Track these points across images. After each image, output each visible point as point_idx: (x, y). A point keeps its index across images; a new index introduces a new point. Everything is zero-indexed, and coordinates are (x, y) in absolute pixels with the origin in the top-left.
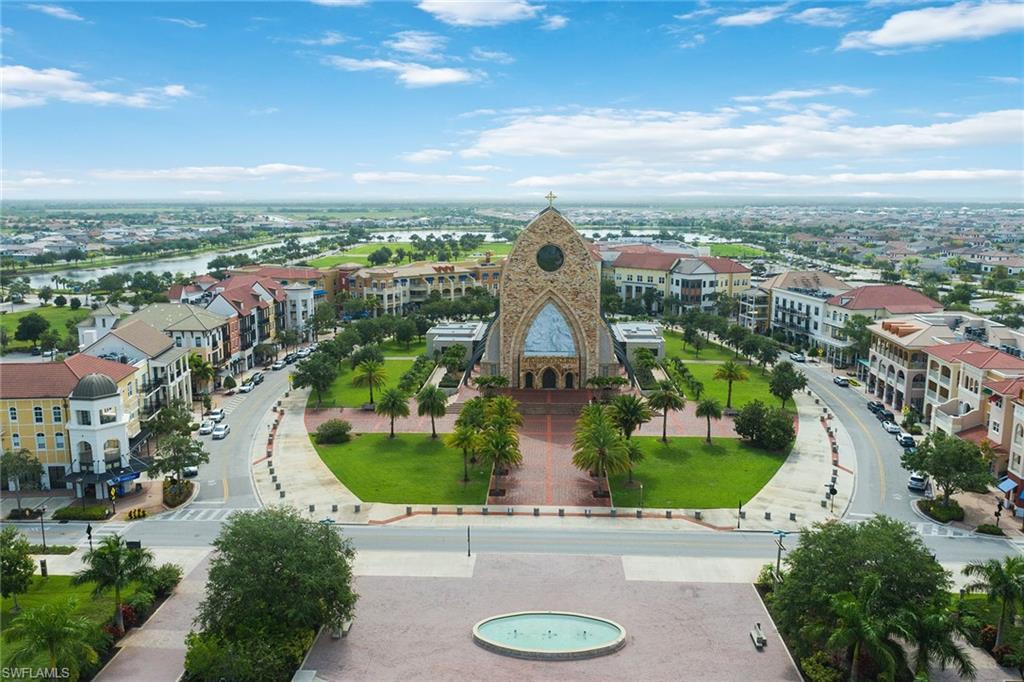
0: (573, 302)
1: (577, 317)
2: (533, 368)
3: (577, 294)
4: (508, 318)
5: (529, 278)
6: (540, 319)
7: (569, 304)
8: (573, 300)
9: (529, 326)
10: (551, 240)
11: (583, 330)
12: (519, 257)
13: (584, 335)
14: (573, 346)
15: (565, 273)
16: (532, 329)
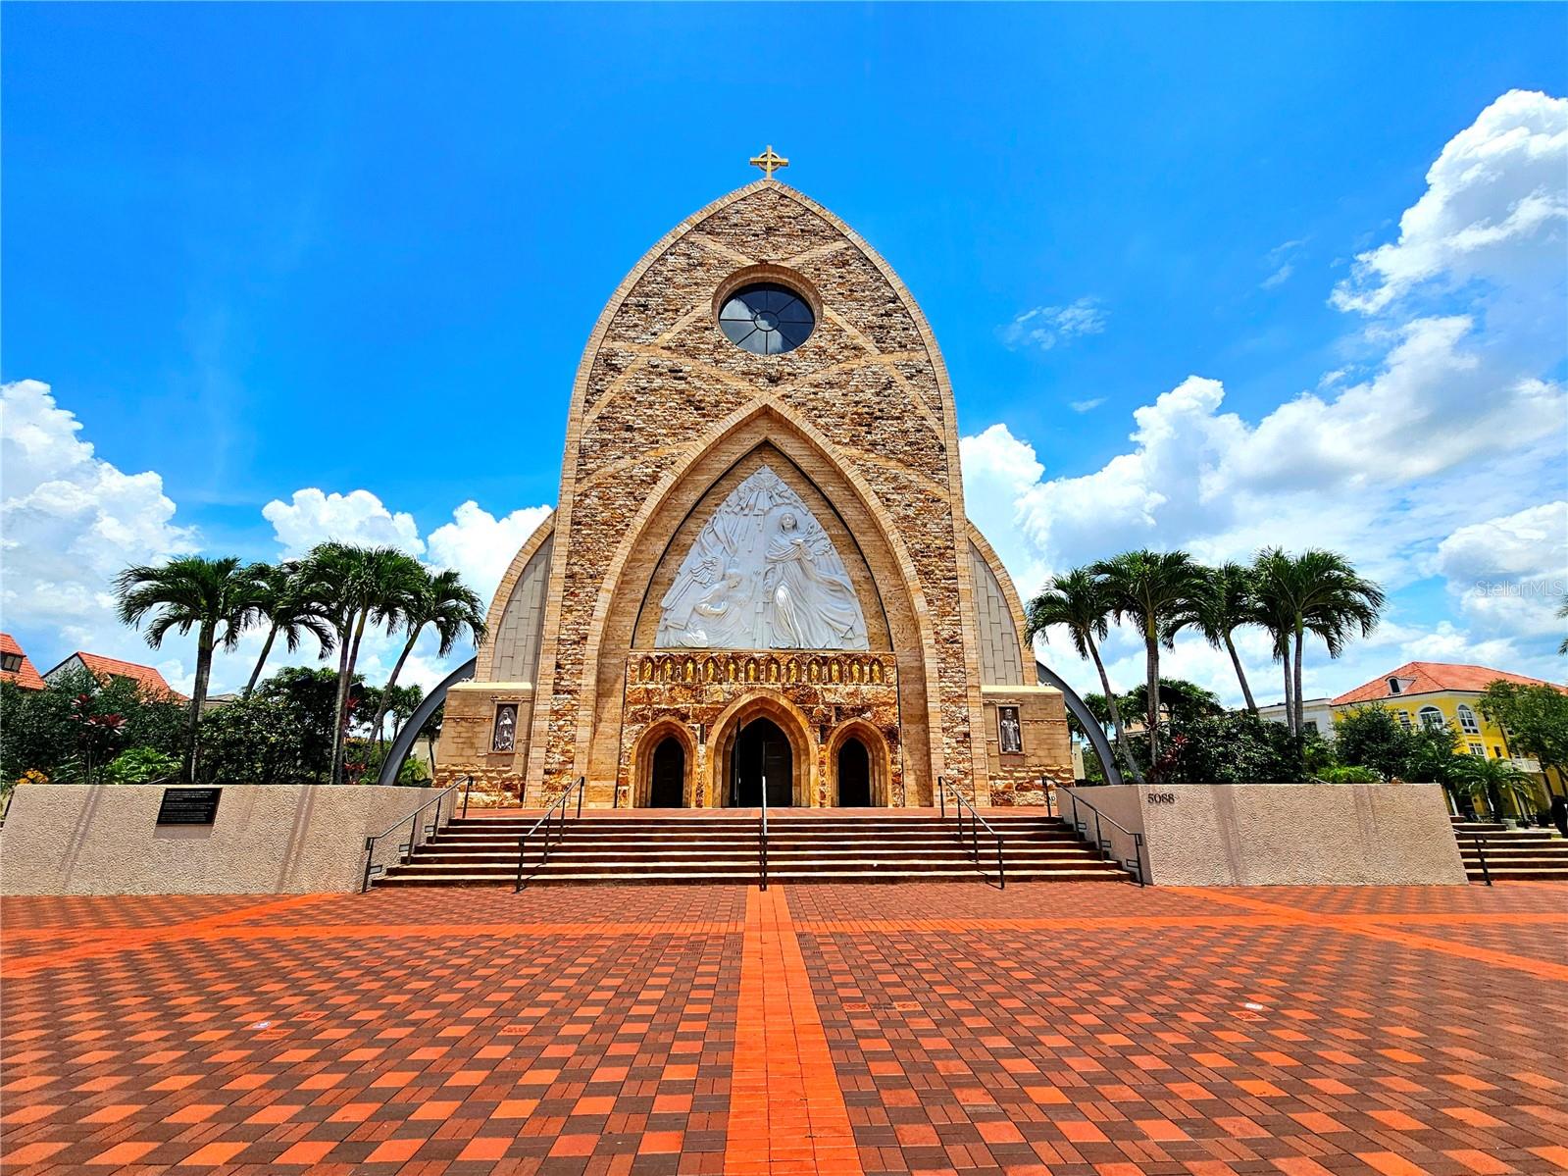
0: (854, 451)
1: (874, 502)
2: (684, 704)
3: (868, 420)
4: (592, 501)
5: (687, 365)
6: (724, 520)
7: (840, 455)
8: (854, 441)
9: (676, 546)
10: (773, 257)
11: (901, 552)
12: (652, 302)
13: (909, 568)
14: (861, 629)
15: (821, 352)
16: (692, 560)
